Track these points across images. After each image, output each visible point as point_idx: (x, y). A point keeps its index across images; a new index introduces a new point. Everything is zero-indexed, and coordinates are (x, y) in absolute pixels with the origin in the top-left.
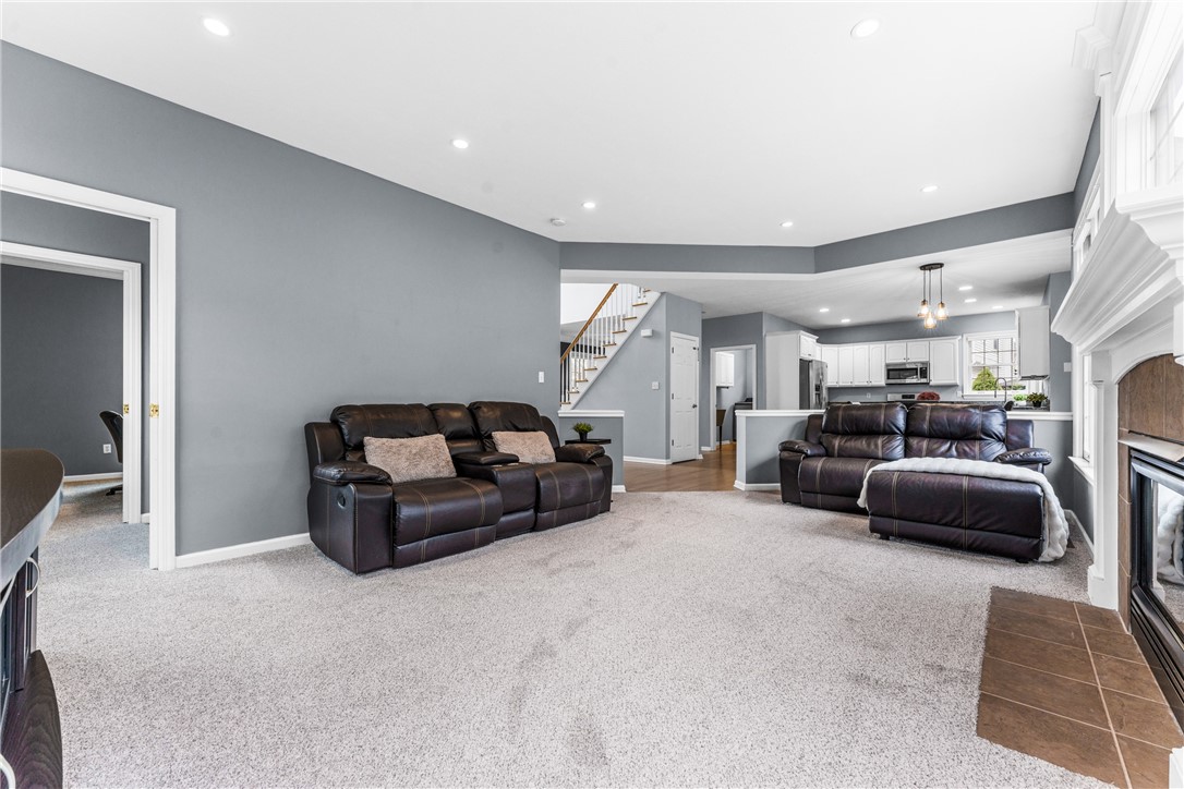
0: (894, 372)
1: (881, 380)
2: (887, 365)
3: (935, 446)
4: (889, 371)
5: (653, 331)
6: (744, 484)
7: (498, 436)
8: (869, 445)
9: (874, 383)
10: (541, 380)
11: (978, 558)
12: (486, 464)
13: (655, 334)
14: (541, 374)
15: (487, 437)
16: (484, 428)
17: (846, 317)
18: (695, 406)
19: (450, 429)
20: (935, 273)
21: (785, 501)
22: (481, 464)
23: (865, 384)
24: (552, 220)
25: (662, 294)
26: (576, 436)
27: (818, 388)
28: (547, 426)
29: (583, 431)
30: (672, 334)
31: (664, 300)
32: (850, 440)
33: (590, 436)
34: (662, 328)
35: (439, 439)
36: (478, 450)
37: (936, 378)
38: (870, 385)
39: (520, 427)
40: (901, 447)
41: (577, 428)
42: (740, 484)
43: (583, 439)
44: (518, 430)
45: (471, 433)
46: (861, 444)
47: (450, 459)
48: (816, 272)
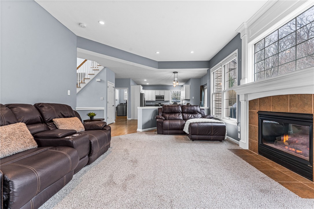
0: (157, 97)
1: (154, 99)
2: (156, 96)
3: (189, 115)
4: (156, 97)
5: (101, 80)
6: (142, 130)
7: (57, 121)
8: (175, 116)
9: (153, 100)
10: (69, 94)
11: (213, 142)
12: (62, 137)
13: (101, 81)
14: (69, 91)
15: (49, 122)
16: (47, 117)
17: (148, 83)
18: (113, 106)
19: (26, 119)
20: (176, 74)
21: (158, 134)
22: (60, 138)
23: (151, 100)
24: (79, 24)
25: (105, 67)
26: (88, 118)
27: (144, 101)
28: (76, 114)
29: (91, 116)
30: (108, 81)
31: (105, 70)
32: (170, 115)
33: (95, 118)
34: (105, 79)
35: (21, 126)
36: (46, 129)
37: (165, 99)
38: (152, 100)
39: (65, 115)
40: (182, 116)
41: (89, 115)
42: (140, 129)
43: (92, 119)
44: (64, 117)
45: (40, 120)
46: (173, 116)
47: (32, 137)
48: (158, 69)
